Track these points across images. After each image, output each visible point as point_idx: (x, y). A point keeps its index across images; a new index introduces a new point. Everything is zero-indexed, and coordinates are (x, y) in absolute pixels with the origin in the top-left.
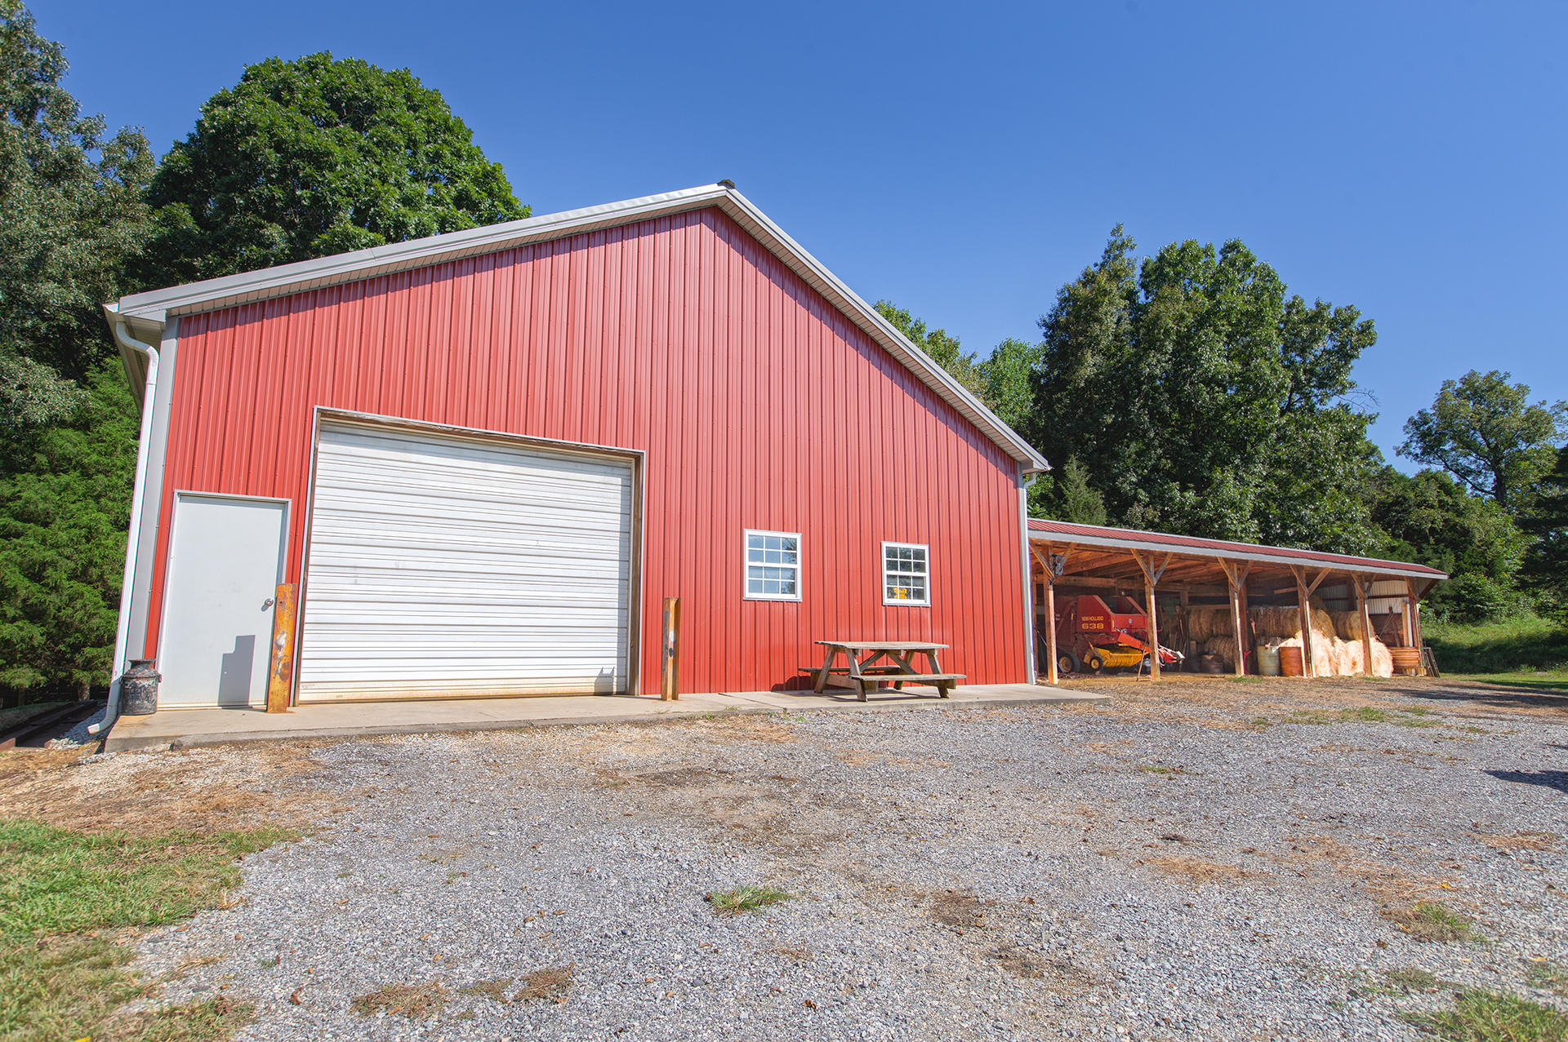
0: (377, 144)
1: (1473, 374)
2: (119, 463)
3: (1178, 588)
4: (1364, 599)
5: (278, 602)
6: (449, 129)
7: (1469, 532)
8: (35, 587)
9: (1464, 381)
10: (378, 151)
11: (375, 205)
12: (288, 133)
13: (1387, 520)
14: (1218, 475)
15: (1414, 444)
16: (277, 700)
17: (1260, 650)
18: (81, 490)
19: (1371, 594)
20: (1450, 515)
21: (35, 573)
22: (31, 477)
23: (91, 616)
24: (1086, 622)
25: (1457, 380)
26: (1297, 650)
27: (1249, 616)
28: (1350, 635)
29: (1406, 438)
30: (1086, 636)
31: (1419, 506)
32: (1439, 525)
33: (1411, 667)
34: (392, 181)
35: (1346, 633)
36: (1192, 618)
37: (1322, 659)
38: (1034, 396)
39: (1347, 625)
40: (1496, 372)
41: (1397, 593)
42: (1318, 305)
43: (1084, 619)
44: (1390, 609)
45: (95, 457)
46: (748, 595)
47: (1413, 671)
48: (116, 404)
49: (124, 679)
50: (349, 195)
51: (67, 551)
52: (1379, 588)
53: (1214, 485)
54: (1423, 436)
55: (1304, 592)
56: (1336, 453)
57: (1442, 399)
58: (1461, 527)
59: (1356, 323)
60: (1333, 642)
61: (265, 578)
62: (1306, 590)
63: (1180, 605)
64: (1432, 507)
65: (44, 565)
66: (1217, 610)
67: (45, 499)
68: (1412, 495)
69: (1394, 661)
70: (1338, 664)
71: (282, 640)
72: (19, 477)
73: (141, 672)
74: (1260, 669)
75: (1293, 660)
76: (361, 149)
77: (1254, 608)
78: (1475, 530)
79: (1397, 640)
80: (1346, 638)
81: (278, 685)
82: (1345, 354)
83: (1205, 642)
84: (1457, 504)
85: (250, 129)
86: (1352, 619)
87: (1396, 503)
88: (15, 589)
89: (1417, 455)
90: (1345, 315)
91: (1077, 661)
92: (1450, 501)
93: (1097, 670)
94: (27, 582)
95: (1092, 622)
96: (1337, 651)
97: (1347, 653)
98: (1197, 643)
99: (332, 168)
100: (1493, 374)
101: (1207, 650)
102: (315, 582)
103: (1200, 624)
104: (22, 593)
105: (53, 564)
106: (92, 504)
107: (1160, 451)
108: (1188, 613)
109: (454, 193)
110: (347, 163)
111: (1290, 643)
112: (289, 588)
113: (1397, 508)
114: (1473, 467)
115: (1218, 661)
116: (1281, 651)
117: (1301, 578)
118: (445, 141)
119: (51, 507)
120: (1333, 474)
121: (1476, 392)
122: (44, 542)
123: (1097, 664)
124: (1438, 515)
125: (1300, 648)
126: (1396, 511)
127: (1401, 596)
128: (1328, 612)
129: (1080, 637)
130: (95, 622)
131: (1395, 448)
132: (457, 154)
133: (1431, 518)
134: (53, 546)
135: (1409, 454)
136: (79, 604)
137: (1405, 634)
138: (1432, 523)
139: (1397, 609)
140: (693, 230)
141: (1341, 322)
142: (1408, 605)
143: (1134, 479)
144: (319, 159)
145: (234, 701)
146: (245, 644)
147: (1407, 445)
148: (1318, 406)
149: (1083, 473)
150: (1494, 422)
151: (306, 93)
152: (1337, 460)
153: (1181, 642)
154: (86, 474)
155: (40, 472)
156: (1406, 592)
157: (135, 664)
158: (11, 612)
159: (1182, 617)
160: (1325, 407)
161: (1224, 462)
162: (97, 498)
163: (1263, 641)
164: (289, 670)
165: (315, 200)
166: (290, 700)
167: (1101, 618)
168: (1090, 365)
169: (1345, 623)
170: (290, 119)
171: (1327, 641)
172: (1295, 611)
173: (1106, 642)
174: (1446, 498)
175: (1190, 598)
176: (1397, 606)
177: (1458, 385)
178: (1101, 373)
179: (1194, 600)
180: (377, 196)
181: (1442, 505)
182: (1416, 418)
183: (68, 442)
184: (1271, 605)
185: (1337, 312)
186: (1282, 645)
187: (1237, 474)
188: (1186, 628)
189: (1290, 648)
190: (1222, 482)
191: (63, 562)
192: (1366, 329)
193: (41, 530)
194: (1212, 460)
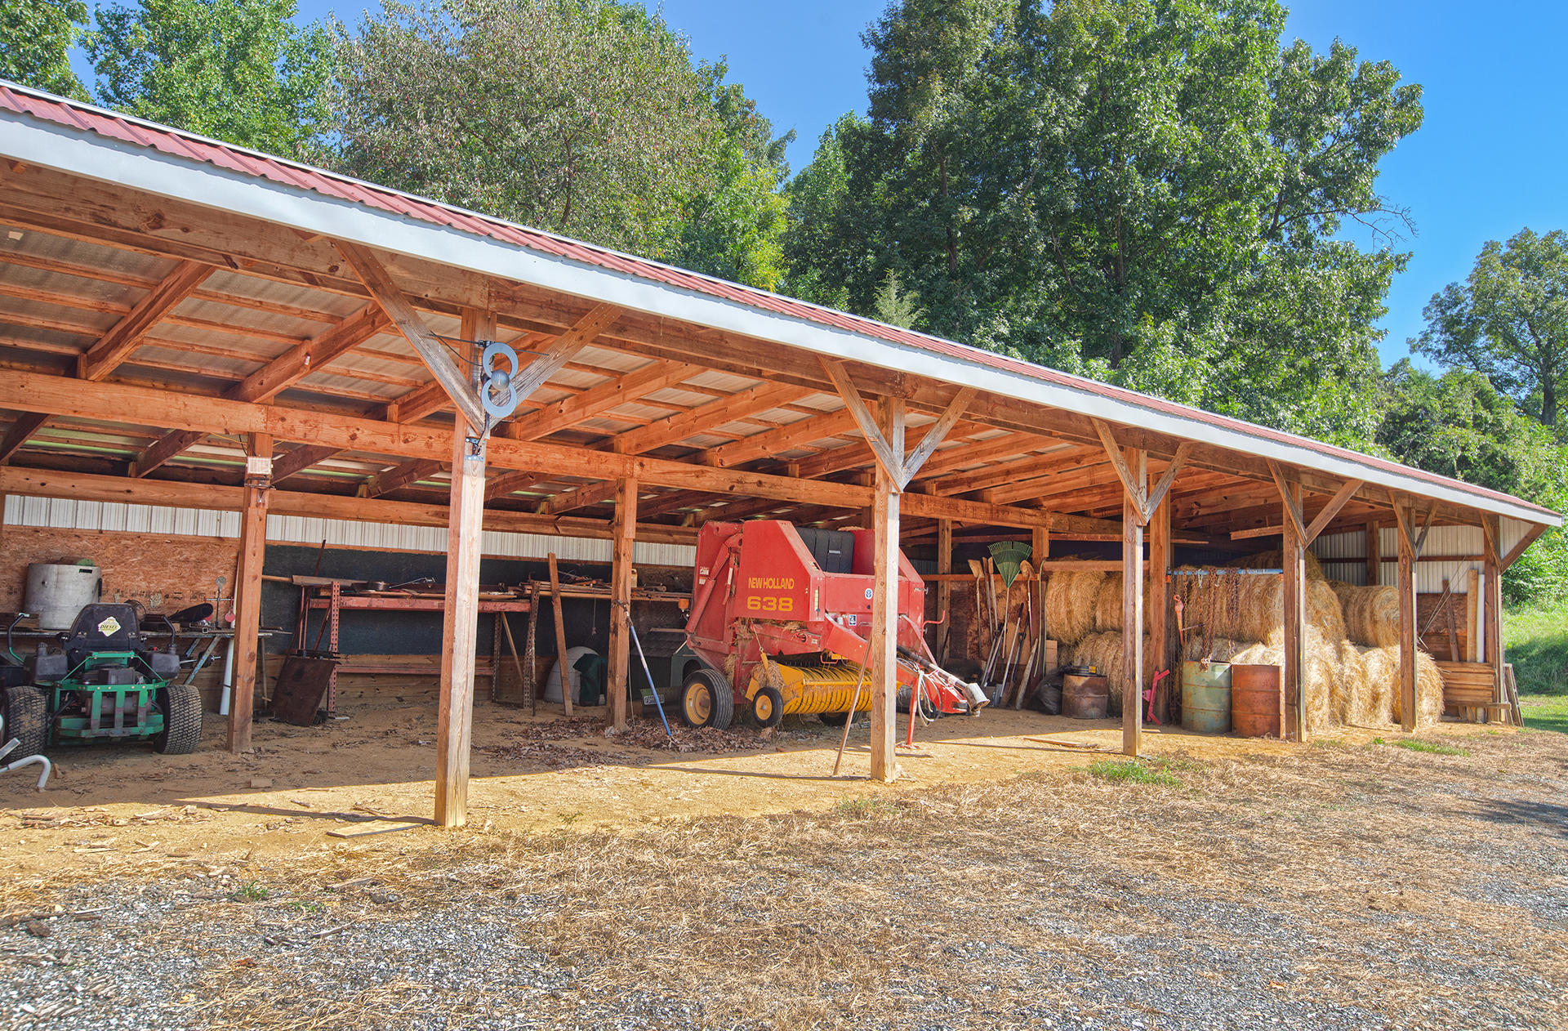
1: (1527, 233)
3: (1029, 519)
4: (1412, 560)
7: (1512, 467)
9: (1513, 244)
13: (1397, 442)
14: (1148, 330)
15: (1436, 336)
17: (1190, 670)
19: (1424, 552)
20: (1489, 439)
24: (756, 592)
25: (1504, 243)
26: (1268, 676)
27: (1171, 588)
28: (1370, 635)
29: (1425, 326)
30: (755, 628)
31: (1446, 422)
32: (1473, 454)
33: (1476, 705)
35: (1363, 630)
36: (1054, 588)
37: (1318, 690)
38: (850, 176)
39: (1367, 615)
40: (1559, 232)
41: (1461, 552)
42: (1334, 50)
43: (755, 583)
44: (1446, 583)
47: (1480, 712)
52: (1438, 540)
53: (1140, 349)
54: (1450, 325)
55: (1297, 540)
56: (1341, 313)
57: (1484, 265)
58: (1503, 459)
59: (1392, 91)
60: (1340, 652)
62: (1302, 532)
63: (1030, 560)
64: (1464, 425)
66: (1108, 573)
68: (1437, 405)
69: (1446, 690)
70: (1347, 700)
74: (1186, 715)
75: (1260, 697)
77: (1186, 572)
78: (1523, 464)
79: (1453, 648)
80: (1364, 642)
82: (1370, 141)
83: (1076, 644)
84: (1499, 423)
86: (1377, 602)
87: (1413, 416)
89: (1439, 352)
90: (1377, 75)
91: (725, 697)
92: (1490, 418)
93: (764, 724)
95: (772, 593)
96: (1347, 671)
97: (1364, 675)
98: (1060, 646)
100: (1554, 235)
101: (1077, 663)
103: (1069, 603)
107: (1053, 285)
108: (1046, 577)
111: (1255, 655)
113: (1413, 424)
114: (1515, 374)
115: (1097, 690)
116: (1235, 673)
117: (1293, 503)
120: (1334, 350)
121: (1530, 259)
123: (768, 707)
124: (1473, 437)
125: (1277, 668)
126: (1411, 429)
127: (1470, 558)
128: (1333, 586)
129: (742, 631)
131: (1409, 341)
133: (1462, 443)
135: (1429, 350)
137: (1469, 635)
138: (1463, 449)
139: (1459, 585)
141: (1369, 89)
142: (1482, 578)
143: (1005, 330)
147: (1426, 337)
148: (1318, 237)
149: (908, 306)
150: (1553, 305)
152: (1343, 324)
153: (1026, 642)
156: (1479, 549)
159: (1033, 586)
160: (1329, 239)
161: (1163, 314)
163: (1197, 647)
167: (788, 584)
168: (938, 106)
169: (1361, 611)
171: (1329, 649)
172: (1271, 583)
173: (797, 649)
174: (1485, 413)
175: (1052, 544)
176: (1459, 578)
177: (1505, 250)
178: (959, 121)
179: (1061, 549)
181: (1478, 422)
182: (1443, 296)
184: (1220, 564)
185: (1363, 68)
186: (1238, 659)
187: (1181, 337)
188: (1039, 611)
189: (1256, 669)
190: (1154, 343)
192: (1408, 99)
194: (1141, 308)
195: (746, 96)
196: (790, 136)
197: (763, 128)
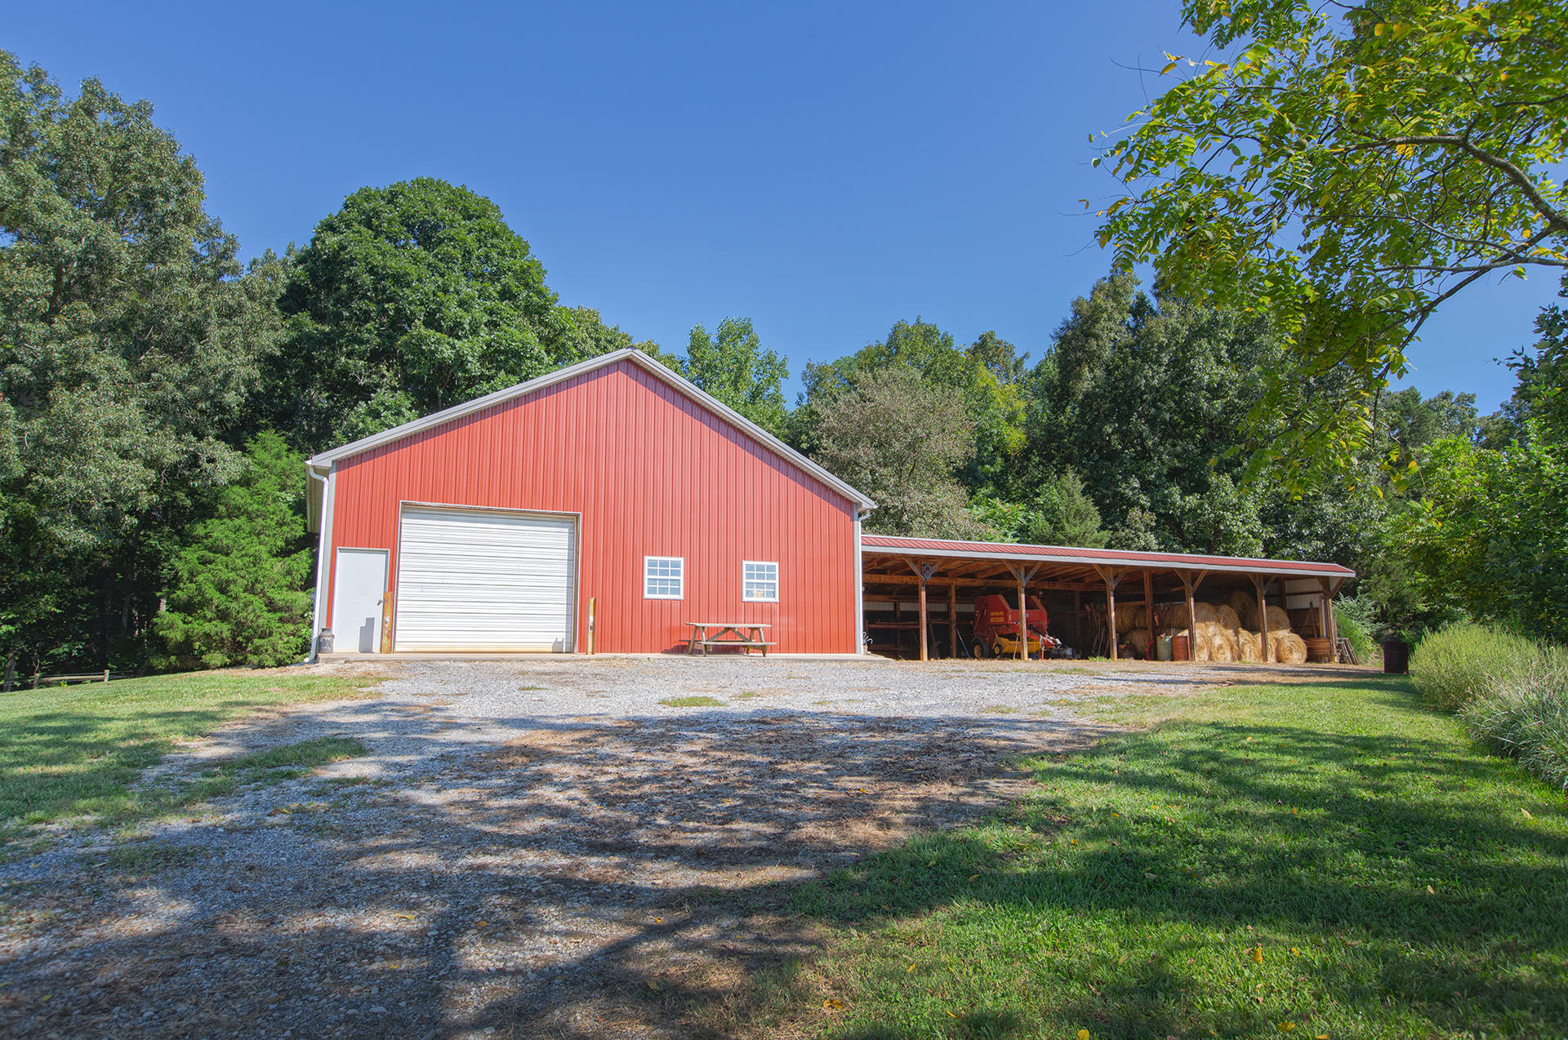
0: (441, 260)
2: (271, 510)
5: (385, 601)
6: (496, 235)
8: (223, 598)
10: (441, 265)
11: (440, 311)
12: (377, 260)
16: (385, 648)
17: (1158, 639)
18: (248, 529)
21: (223, 588)
22: (216, 521)
23: (259, 617)
24: (993, 617)
26: (1183, 640)
27: (1153, 611)
28: (1258, 626)
30: (994, 628)
33: (1325, 656)
34: (452, 290)
35: (1254, 625)
37: (1221, 647)
39: (1256, 618)
43: (992, 614)
44: (1309, 603)
45: (256, 506)
46: (647, 596)
47: (1327, 658)
48: (267, 467)
49: (320, 637)
50: (422, 304)
51: (243, 573)
52: (1294, 587)
60: (1237, 633)
61: (378, 590)
62: (1190, 588)
65: (228, 582)
67: (227, 537)
69: (1309, 649)
71: (388, 619)
72: (208, 521)
73: (326, 633)
74: (1158, 655)
76: (429, 265)
79: (1315, 631)
80: (1254, 629)
81: (385, 640)
83: (1126, 634)
85: (351, 262)
88: (211, 599)
91: (986, 648)
93: (998, 655)
94: (218, 594)
96: (1241, 641)
99: (408, 285)
102: (402, 590)
104: (216, 602)
105: (235, 582)
106: (255, 539)
109: (499, 288)
110: (420, 280)
112: (390, 594)
116: (1174, 640)
117: (1186, 578)
118: (493, 246)
119: (231, 543)
122: (227, 566)
123: (999, 650)
125: (1186, 637)
129: (990, 627)
130: (261, 621)
132: (502, 254)
134: (233, 570)
136: (250, 608)
137: (1321, 625)
139: (1316, 604)
140: (613, 376)
144: (400, 279)
145: (366, 648)
146: (370, 621)
151: (390, 221)
154: (251, 519)
155: (220, 517)
157: (323, 630)
158: (209, 615)
162: (258, 535)
164: (390, 633)
165: (398, 310)
166: (391, 650)
167: (1000, 614)
168: (1087, 380)
169: (1252, 617)
170: (379, 248)
176: (1316, 601)
178: (1099, 386)
180: (441, 304)
183: (238, 496)
184: (1168, 601)
189: (1179, 637)
191: (240, 580)
193: (225, 558)
195: (997, 337)
196: (1026, 356)
197: (1009, 350)
